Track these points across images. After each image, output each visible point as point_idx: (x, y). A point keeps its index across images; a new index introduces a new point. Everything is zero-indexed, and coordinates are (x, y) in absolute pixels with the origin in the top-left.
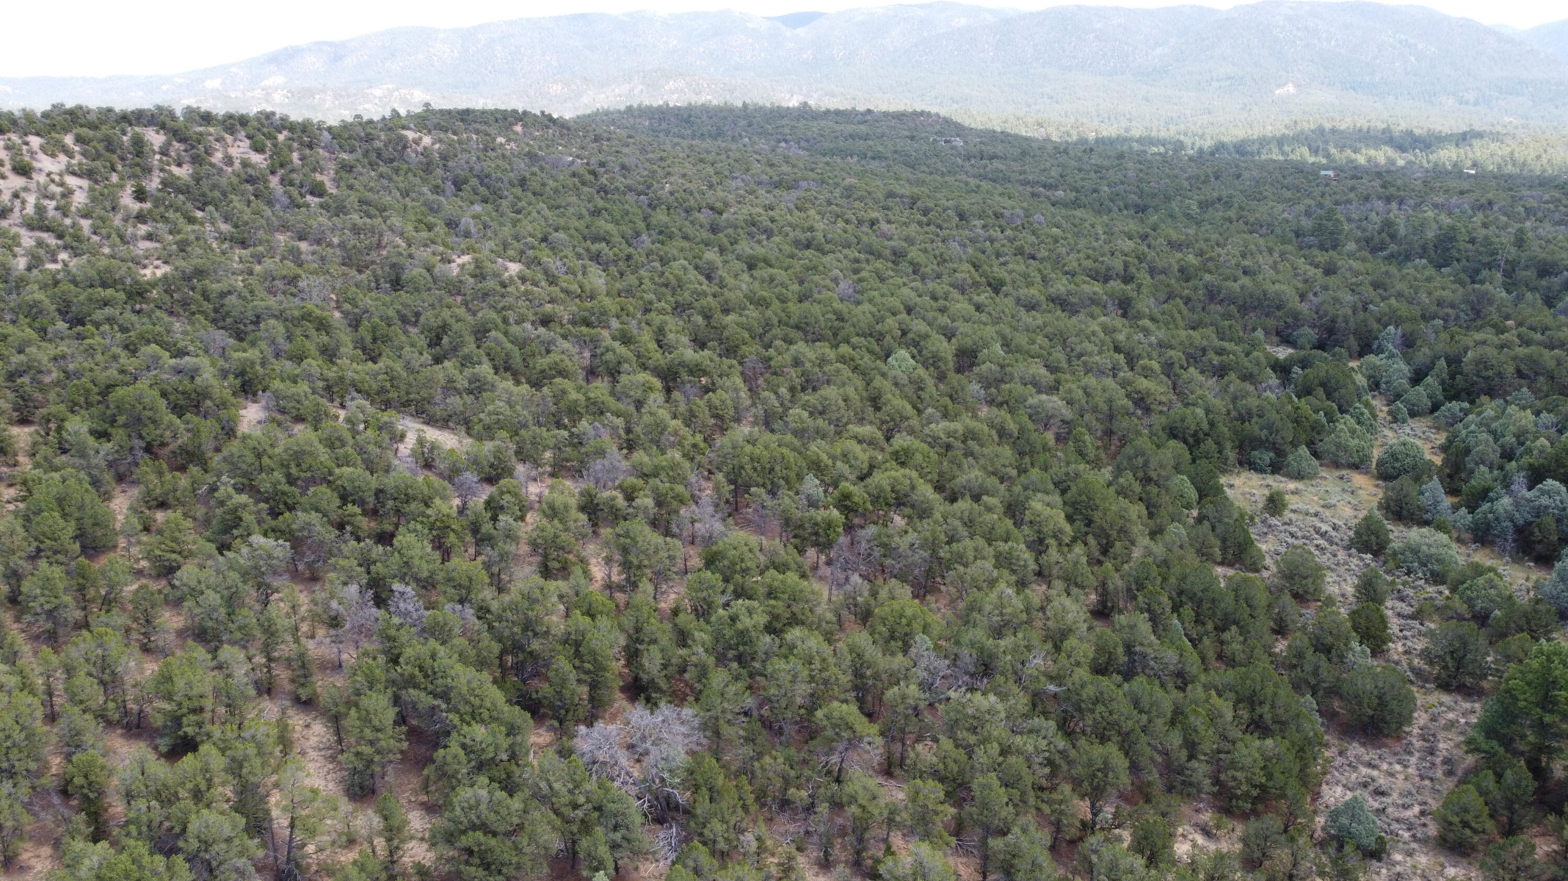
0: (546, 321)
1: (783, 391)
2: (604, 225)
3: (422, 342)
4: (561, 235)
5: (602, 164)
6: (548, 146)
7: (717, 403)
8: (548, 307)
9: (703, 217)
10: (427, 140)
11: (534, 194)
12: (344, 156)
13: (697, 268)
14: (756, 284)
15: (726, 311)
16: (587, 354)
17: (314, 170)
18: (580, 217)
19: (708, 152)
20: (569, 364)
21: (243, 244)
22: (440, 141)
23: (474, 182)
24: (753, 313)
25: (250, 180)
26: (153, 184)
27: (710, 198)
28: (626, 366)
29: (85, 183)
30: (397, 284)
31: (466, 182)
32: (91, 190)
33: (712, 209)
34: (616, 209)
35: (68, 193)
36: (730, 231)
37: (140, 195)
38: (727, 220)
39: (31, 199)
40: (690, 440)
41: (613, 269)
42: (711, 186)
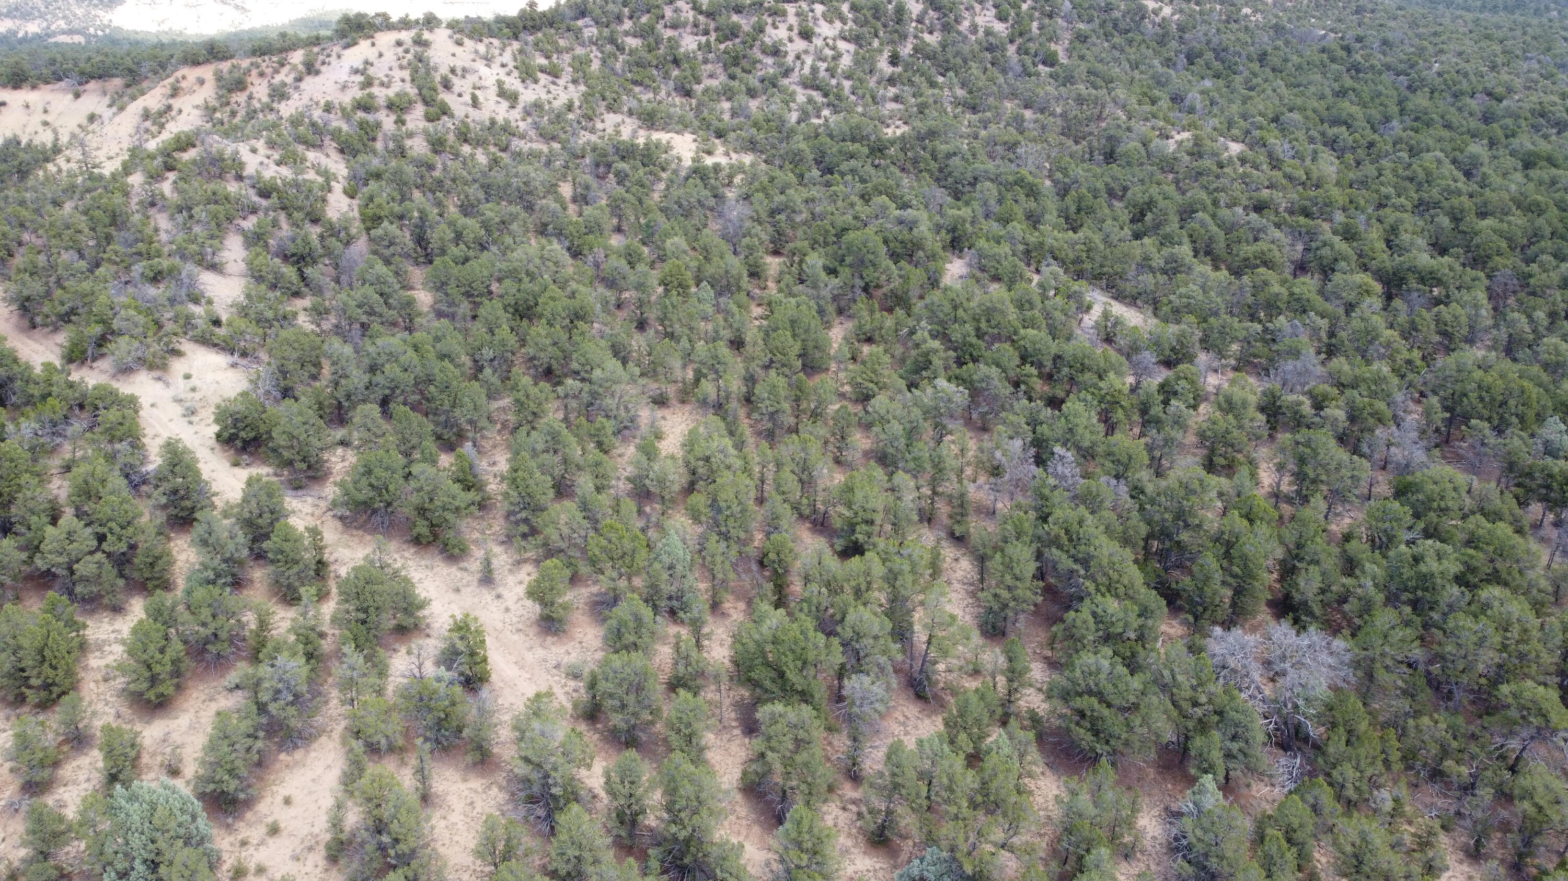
0: (1260, 208)
1: (1540, 315)
2: (1348, 107)
3: (1125, 217)
4: (1296, 116)
5: (1359, 39)
6: (1299, 18)
7: (1448, 318)
8: (1265, 193)
9: (1474, 104)
10: (1167, 11)
11: (1273, 70)
12: (1082, 26)
13: (1454, 162)
14: (1531, 186)
15: (1482, 215)
16: (1300, 247)
17: (1050, 40)
18: (1322, 97)
19: (1499, 27)
20: (1277, 254)
21: (974, 109)
22: (1181, 11)
23: (1209, 55)
24: (1518, 220)
25: (990, 48)
26: (906, 50)
27: (1490, 81)
28: (1343, 264)
29: (852, 47)
30: (1110, 157)
31: (1200, 55)
32: (856, 53)
33: (1489, 94)
34: (1366, 91)
35: (837, 57)
36: (1509, 121)
37: (894, 60)
38: (1507, 108)
39: (809, 61)
40: (1406, 355)
41: (1349, 157)
42: (1493, 68)
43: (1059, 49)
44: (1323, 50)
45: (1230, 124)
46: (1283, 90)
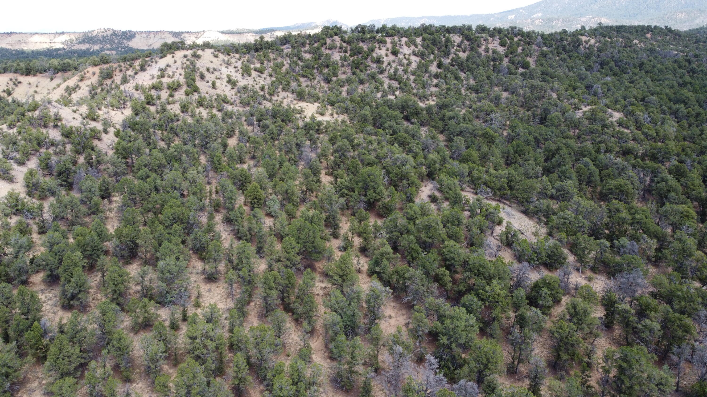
0: (626, 152)
2: (686, 93)
6: (664, 45)
10: (592, 41)
12: (545, 49)
17: (527, 56)
18: (672, 87)
21: (476, 91)
25: (494, 60)
26: (446, 61)
29: (418, 59)
30: (544, 119)
32: (420, 62)
35: (409, 64)
37: (440, 65)
43: (531, 61)
44: (675, 62)
45: (616, 102)
46: (650, 83)
